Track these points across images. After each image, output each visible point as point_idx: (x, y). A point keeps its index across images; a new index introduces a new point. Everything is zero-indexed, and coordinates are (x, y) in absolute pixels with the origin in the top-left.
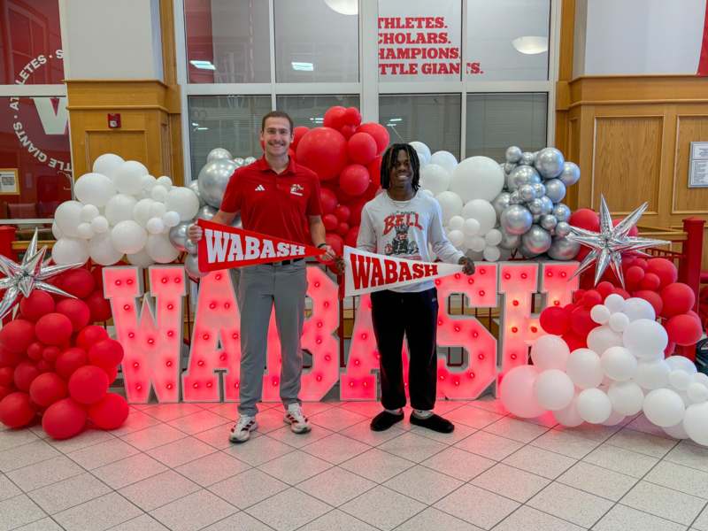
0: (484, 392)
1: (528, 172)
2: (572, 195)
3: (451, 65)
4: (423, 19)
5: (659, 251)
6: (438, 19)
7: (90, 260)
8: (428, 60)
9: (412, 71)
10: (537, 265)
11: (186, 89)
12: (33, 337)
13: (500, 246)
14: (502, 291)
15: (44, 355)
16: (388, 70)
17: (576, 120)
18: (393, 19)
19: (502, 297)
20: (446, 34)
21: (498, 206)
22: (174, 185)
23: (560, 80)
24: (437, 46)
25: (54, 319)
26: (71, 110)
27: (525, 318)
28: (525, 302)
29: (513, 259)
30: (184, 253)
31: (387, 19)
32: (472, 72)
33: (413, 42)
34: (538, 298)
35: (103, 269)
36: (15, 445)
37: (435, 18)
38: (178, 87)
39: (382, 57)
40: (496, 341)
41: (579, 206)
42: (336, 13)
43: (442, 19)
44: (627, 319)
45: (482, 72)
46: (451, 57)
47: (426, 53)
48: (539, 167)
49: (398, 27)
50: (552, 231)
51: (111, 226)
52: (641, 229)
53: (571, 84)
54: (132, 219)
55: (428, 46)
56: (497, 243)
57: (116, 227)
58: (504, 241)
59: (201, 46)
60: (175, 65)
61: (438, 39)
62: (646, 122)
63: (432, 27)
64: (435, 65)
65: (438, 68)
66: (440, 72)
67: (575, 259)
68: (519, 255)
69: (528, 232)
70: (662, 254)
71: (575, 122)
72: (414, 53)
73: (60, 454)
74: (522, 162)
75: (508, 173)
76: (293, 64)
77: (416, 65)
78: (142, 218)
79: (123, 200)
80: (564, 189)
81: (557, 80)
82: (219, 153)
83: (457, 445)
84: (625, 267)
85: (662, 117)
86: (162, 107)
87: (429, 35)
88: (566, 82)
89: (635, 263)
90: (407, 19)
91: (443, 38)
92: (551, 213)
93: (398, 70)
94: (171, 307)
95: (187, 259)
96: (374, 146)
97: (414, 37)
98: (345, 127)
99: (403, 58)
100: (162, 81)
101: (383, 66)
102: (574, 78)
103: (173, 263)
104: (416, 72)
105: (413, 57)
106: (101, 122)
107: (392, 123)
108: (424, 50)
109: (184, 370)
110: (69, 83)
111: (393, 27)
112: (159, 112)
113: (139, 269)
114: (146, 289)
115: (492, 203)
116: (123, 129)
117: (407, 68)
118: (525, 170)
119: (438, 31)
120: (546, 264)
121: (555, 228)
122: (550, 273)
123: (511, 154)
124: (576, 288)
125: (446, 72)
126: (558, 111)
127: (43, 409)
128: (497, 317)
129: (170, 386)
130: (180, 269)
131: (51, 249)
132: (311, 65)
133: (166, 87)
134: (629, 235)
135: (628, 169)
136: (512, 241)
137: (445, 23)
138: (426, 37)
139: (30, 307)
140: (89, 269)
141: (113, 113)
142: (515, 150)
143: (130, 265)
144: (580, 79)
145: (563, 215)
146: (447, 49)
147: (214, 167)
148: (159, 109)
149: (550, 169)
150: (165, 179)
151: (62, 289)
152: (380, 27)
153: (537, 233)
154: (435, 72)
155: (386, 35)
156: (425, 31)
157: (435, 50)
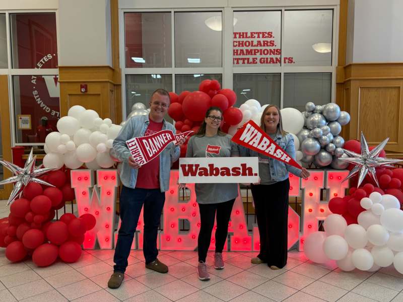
0: (292, 247)
1: (319, 117)
2: (346, 131)
3: (277, 59)
4: (261, 33)
5: (399, 165)
6: (269, 33)
7: (64, 165)
8: (263, 56)
9: (254, 62)
10: (324, 172)
11: (125, 71)
12: (29, 209)
13: (302, 161)
14: (302, 187)
15: (34, 219)
16: (241, 62)
17: (348, 89)
18: (243, 33)
19: (303, 190)
20: (273, 41)
21: (301, 137)
22: (113, 123)
23: (339, 65)
24: (268, 48)
25: (41, 199)
26: (60, 82)
27: (317, 203)
28: (317, 194)
29: (310, 168)
30: (118, 162)
31: (240, 33)
32: (289, 62)
33: (255, 46)
34: (324, 192)
35: (71, 171)
36: (16, 272)
37: (267, 32)
38: (120, 70)
39: (237, 54)
40: (299, 217)
41: (350, 138)
42: (211, 29)
43: (272, 33)
44: (383, 208)
45: (294, 63)
46: (277, 54)
47: (262, 52)
48: (325, 114)
49: (246, 37)
50: (333, 153)
51: (77, 147)
52: (387, 152)
53: (345, 68)
54: (89, 143)
55: (263, 48)
56: (300, 159)
57: (79, 147)
58: (305, 157)
59: (135, 49)
60: (119, 58)
61: (269, 44)
62: (390, 90)
63: (266, 37)
64: (267, 59)
65: (269, 60)
66: (270, 63)
67: (347, 169)
68: (313, 166)
69: (318, 154)
70: (400, 166)
71: (348, 90)
72: (256, 52)
73: (41, 278)
74: (315, 111)
75: (307, 117)
76: (189, 59)
77: (256, 59)
78: (94, 143)
79: (84, 132)
80: (340, 127)
81: (337, 65)
82: (139, 106)
83: (275, 279)
84: (378, 175)
85: (400, 87)
86: (110, 81)
87: (264, 42)
88: (343, 67)
89: (385, 173)
90: (252, 33)
91: (272, 44)
92: (332, 142)
93: (246, 61)
94: (109, 193)
95: (119, 166)
96: (227, 102)
97: (255, 43)
98: (211, 91)
99: (249, 54)
100: (111, 66)
101: (238, 59)
102: (347, 65)
103: (111, 168)
104: (256, 63)
105: (255, 54)
106: (76, 89)
107: (244, 92)
108: (261, 50)
109: (116, 230)
110: (60, 67)
111: (243, 37)
112: (109, 84)
113: (91, 171)
114: (96, 183)
115: (297, 135)
116: (88, 93)
117: (251, 60)
118: (317, 116)
119: (269, 40)
120: (329, 172)
121: (335, 151)
122: (331, 177)
123: (309, 107)
124: (347, 186)
125: (274, 62)
126: (337, 84)
127: (32, 251)
128: (300, 203)
129: (107, 239)
130: (115, 172)
131: (43, 159)
132: (199, 60)
133: (113, 70)
134: (379, 156)
135: (380, 116)
136: (309, 158)
137: (273, 35)
138: (262, 43)
139: (29, 191)
140: (64, 171)
141: (83, 84)
142: (311, 104)
143: (87, 169)
144: (350, 65)
145: (339, 143)
146: (274, 50)
147: (136, 113)
148: (108, 82)
149: (332, 116)
150: (108, 120)
151: (48, 182)
152: (235, 37)
153: (324, 154)
154: (267, 62)
155: (239, 42)
156: (262, 40)
157: (267, 50)
